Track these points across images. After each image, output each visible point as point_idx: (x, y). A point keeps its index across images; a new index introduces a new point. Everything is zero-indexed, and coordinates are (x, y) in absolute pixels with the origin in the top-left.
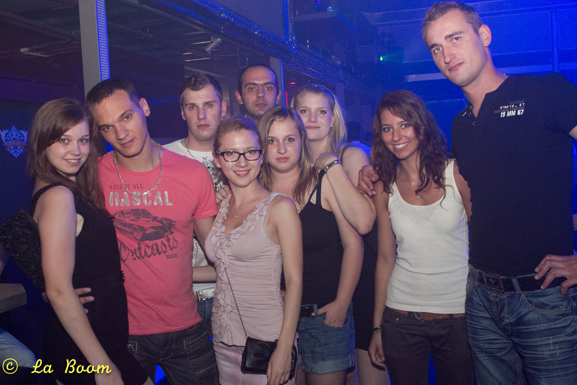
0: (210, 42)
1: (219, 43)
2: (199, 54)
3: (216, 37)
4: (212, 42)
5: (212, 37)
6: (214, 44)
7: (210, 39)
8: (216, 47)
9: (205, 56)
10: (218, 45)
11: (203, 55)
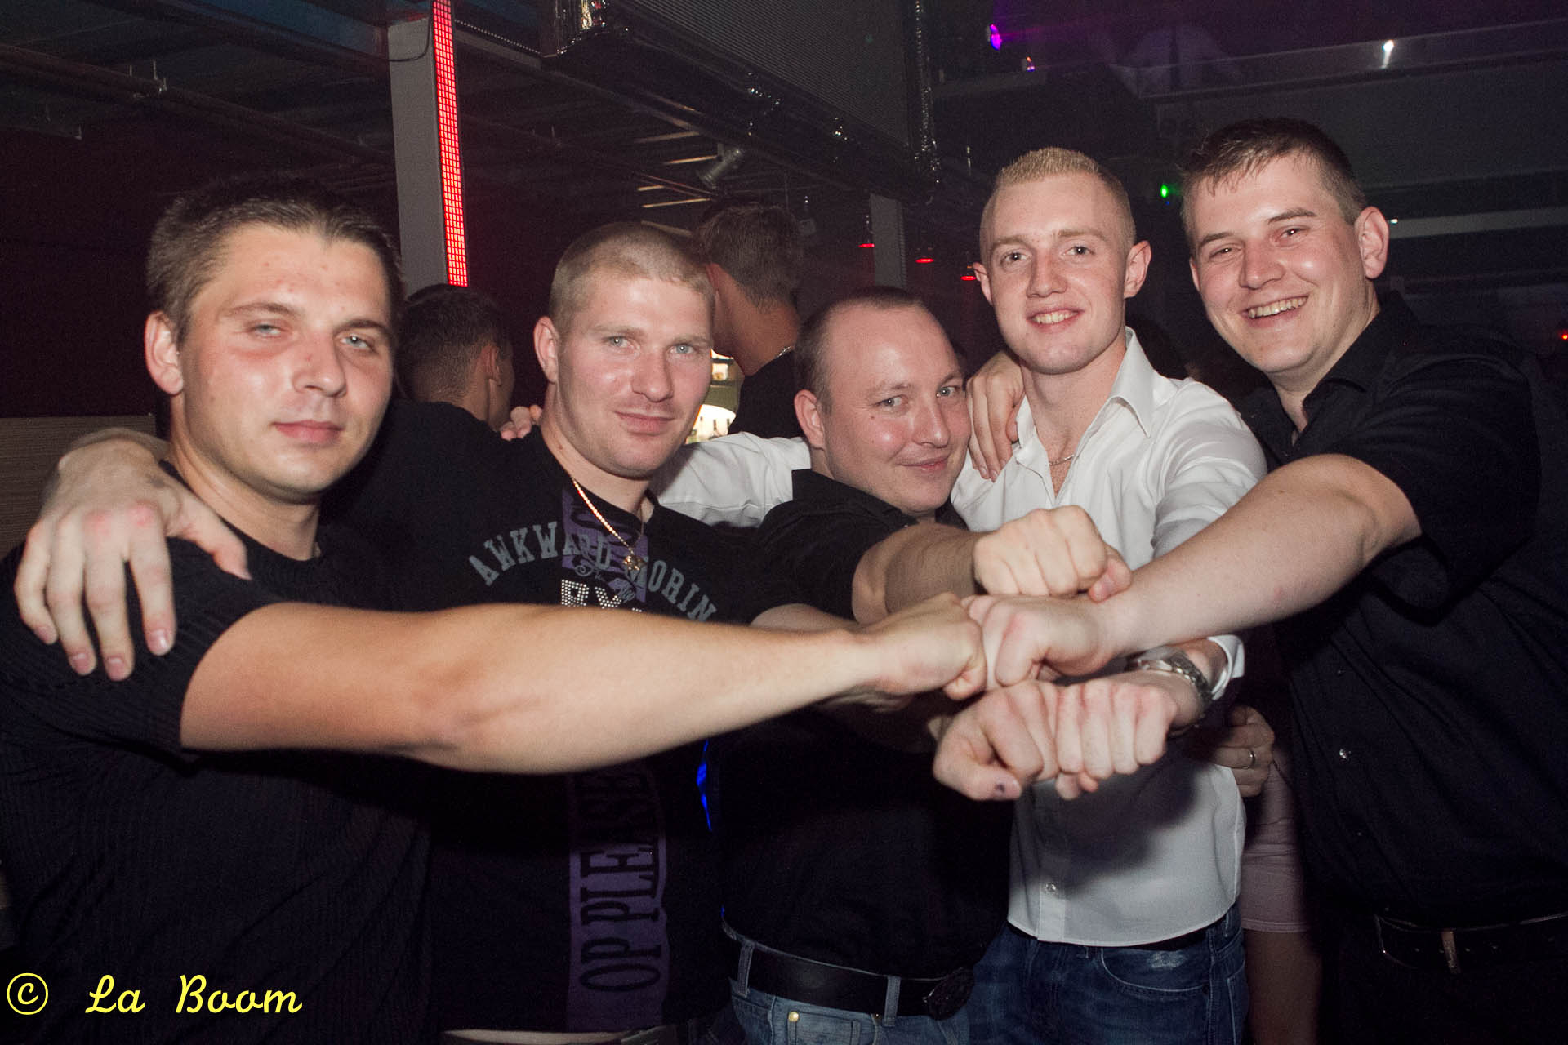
0: (714, 157)
1: (737, 161)
2: (680, 188)
3: (729, 146)
4: (720, 159)
5: (720, 146)
6: (724, 163)
7: (713, 151)
8: (728, 171)
9: (696, 192)
10: (735, 167)
11: (692, 191)
